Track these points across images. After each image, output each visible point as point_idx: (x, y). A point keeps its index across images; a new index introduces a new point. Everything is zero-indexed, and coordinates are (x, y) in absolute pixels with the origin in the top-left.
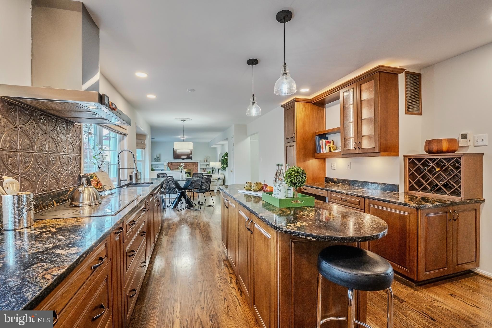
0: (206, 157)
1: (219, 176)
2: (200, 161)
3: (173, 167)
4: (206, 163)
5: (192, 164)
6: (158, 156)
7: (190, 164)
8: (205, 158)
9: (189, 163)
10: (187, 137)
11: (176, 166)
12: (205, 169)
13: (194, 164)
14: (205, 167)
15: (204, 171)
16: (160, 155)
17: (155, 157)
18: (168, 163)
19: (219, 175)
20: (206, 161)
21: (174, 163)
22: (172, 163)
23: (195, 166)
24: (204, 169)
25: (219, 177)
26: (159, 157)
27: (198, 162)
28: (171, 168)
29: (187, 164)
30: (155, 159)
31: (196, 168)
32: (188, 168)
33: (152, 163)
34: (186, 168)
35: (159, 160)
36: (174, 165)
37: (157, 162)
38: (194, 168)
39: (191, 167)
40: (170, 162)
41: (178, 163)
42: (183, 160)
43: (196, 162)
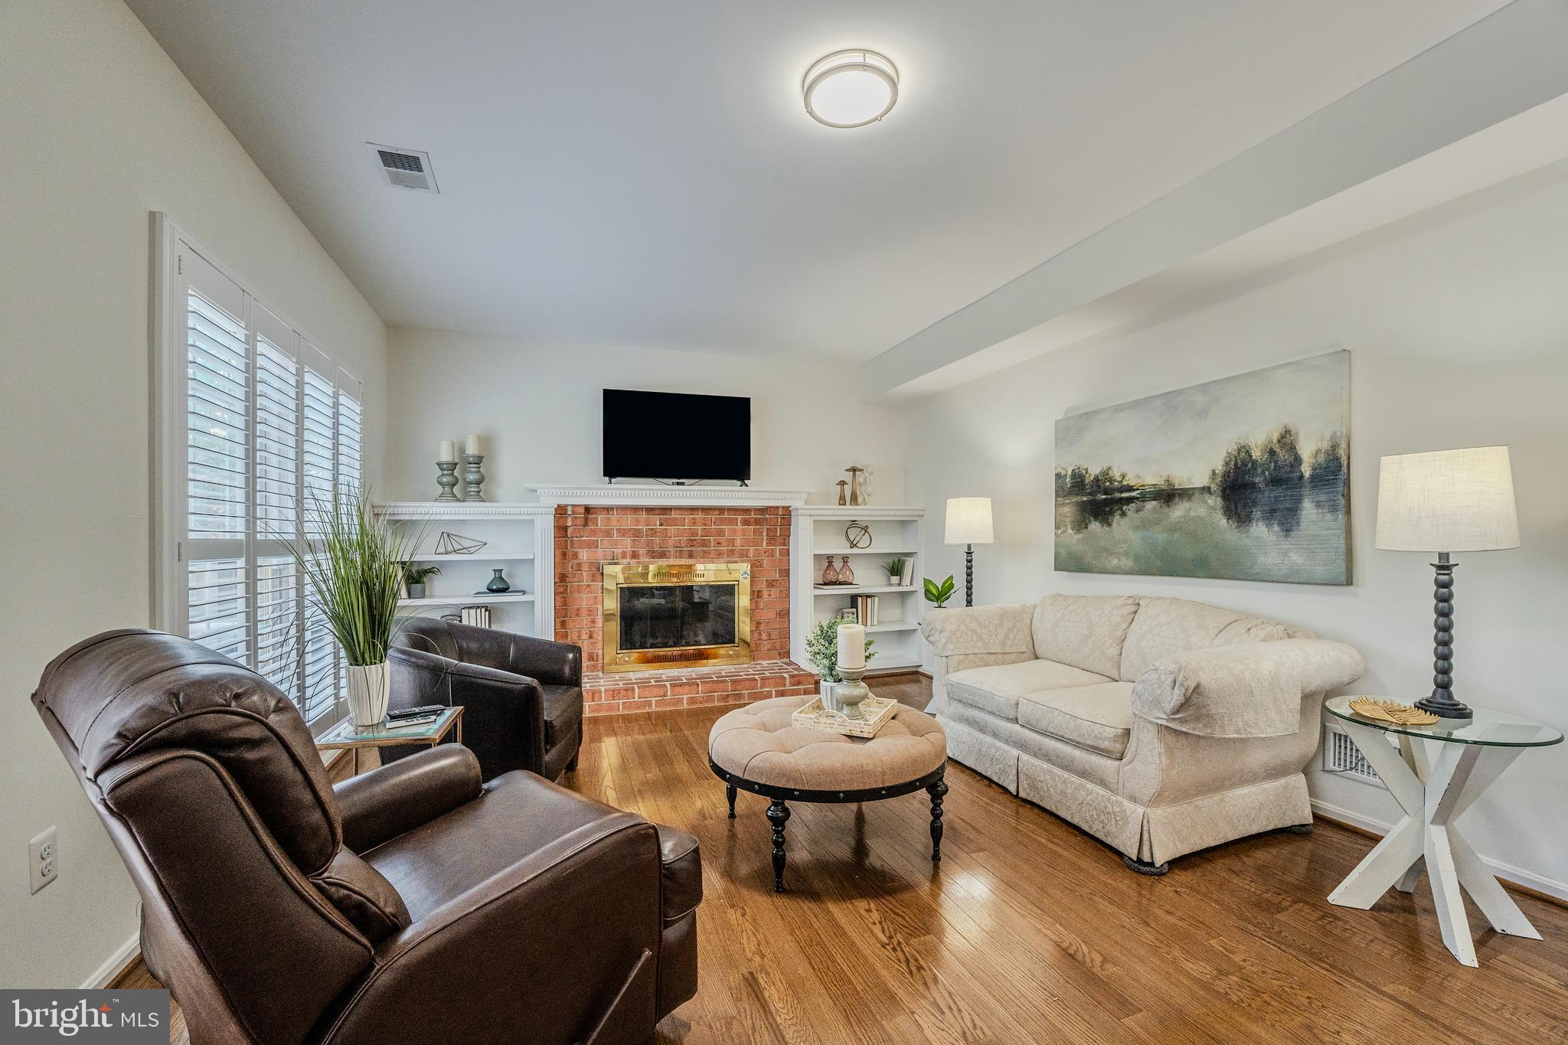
0: (854, 470)
2: (808, 500)
3: (594, 545)
4: (849, 512)
5: (746, 522)
6: (472, 450)
7: (733, 522)
8: (848, 477)
9: (721, 510)
11: (623, 533)
12: (845, 559)
13: (757, 522)
15: (831, 576)
16: (487, 441)
17: (445, 456)
18: (561, 511)
20: (854, 499)
21: (608, 509)
22: (588, 509)
23: (771, 540)
24: (831, 560)
26: (479, 461)
27: (797, 504)
28: (584, 555)
29: (705, 525)
30: (442, 469)
31: (772, 556)
32: (713, 554)
33: (409, 510)
34: (705, 552)
35: (478, 483)
36: (608, 533)
37: (459, 500)
38: (757, 553)
39: (738, 542)
40: (573, 505)
41: (636, 509)
42: (683, 484)
43: (778, 507)
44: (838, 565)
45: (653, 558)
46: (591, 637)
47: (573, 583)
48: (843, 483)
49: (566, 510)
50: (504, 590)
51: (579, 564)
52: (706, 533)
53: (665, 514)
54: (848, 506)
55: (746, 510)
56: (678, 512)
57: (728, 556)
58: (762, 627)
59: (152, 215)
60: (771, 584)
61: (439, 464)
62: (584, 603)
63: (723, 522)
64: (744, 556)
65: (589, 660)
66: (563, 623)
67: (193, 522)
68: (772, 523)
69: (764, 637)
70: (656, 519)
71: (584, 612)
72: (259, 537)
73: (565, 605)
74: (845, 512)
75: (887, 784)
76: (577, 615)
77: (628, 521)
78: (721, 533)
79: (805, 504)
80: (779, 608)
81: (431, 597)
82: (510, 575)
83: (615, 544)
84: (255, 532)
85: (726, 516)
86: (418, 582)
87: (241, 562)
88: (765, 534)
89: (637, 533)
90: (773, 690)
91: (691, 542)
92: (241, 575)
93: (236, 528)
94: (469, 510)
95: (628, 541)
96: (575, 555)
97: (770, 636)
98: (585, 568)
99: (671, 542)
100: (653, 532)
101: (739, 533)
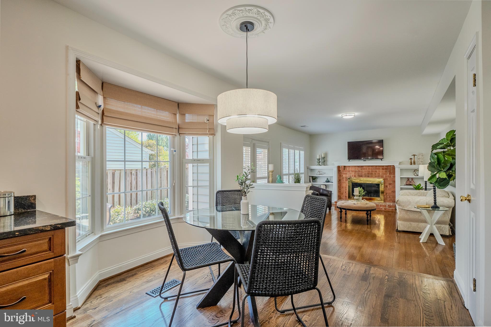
0: (414, 155)
1: (435, 198)
2: (400, 163)
3: (346, 174)
4: (413, 167)
5: (383, 169)
6: (323, 156)
7: (379, 169)
8: (413, 157)
9: (376, 166)
10: (357, 114)
11: (352, 171)
12: (412, 179)
13: (386, 169)
14: (411, 175)
15: (408, 183)
16: (325, 154)
18: (339, 167)
19: (435, 196)
20: (414, 163)
21: (349, 166)
22: (345, 167)
23: (390, 173)
24: (408, 179)
25: (435, 201)
26: (324, 158)
27: (396, 165)
28: (344, 176)
29: (372, 170)
30: (318, 160)
31: (390, 177)
32: (374, 176)
33: (313, 167)
34: (372, 176)
35: (324, 162)
36: (349, 171)
37: (320, 165)
38: (386, 176)
39: (381, 174)
40: (341, 166)
41: (355, 166)
42: (366, 161)
43: (391, 166)
44: (410, 180)
45: (359, 177)
46: (345, 193)
47: (342, 181)
48: (411, 159)
49: (340, 167)
50: (329, 182)
51: (343, 178)
52: (372, 171)
53: (362, 167)
54: (412, 165)
55: (383, 166)
56: (365, 167)
57: (378, 177)
58: (388, 194)
59: (281, 143)
60: (390, 184)
61: (317, 159)
62: (344, 185)
63: (376, 169)
64: (382, 177)
65: (345, 197)
66: (340, 189)
67: (284, 172)
68: (390, 169)
69: (388, 197)
70: (360, 168)
71: (344, 187)
72: (290, 173)
73: (340, 186)
74: (411, 167)
75: (353, 209)
76: (343, 188)
77: (353, 169)
78: (376, 171)
79: (399, 165)
80: (392, 190)
81: (317, 182)
82: (330, 179)
83: (351, 174)
84: (289, 172)
85: (377, 168)
86: (314, 180)
87: (288, 176)
88: (388, 172)
89: (355, 171)
90: (383, 208)
91: (368, 174)
92: (288, 177)
93: (287, 172)
94: (322, 167)
95: (354, 173)
96: (342, 176)
97: (390, 197)
98: (344, 178)
99: (363, 173)
100: (359, 171)
101: (381, 172)
